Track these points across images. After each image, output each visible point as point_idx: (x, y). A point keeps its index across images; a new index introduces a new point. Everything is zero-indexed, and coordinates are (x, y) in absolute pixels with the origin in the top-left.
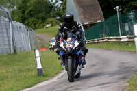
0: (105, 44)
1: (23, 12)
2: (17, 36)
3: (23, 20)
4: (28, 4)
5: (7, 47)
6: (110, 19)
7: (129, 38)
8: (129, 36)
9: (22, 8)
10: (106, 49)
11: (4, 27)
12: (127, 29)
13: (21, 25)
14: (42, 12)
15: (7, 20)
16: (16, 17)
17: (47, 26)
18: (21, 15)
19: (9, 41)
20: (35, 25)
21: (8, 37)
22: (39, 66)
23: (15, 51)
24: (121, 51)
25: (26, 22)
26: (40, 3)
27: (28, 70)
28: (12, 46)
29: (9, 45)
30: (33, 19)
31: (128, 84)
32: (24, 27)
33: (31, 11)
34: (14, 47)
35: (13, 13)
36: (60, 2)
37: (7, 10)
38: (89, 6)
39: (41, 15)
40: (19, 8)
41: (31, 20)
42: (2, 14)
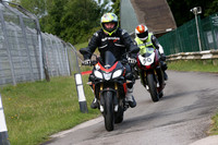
0: (179, 64)
1: (58, 20)
2: (49, 55)
3: (57, 31)
4: (65, 8)
5: (36, 71)
6: (186, 26)
7: (214, 54)
8: (213, 51)
9: (56, 14)
10: (180, 71)
11: (30, 42)
12: (210, 40)
13: (55, 38)
14: (84, 18)
15: (34, 31)
16: (48, 27)
19: (38, 62)
20: (75, 37)
21: (37, 56)
22: (82, 98)
23: (47, 77)
24: (202, 73)
26: (82, 6)
27: (66, 104)
28: (42, 70)
29: (39, 68)
30: (71, 29)
31: (212, 122)
32: (60, 40)
33: (69, 17)
34: (46, 71)
35: (43, 21)
36: (112, 3)
37: (33, 17)
38: (154, 8)
39: (83, 23)
40: (52, 14)
41: (69, 30)
42: (26, 23)
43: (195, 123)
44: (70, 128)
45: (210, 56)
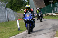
0: (46, 17)
1: (11, 4)
2: (9, 14)
3: (11, 8)
4: (13, 1)
5: (5, 19)
6: (48, 6)
7: (56, 14)
9: (11, 3)
10: (47, 19)
11: (3, 11)
12: (55, 10)
13: (11, 10)
16: (8, 7)
17: (22, 10)
18: (10, 6)
20: (16, 9)
21: (5, 15)
22: (19, 27)
23: (8, 21)
24: (53, 19)
25: (13, 9)
26: (18, 0)
27: (14, 28)
28: (7, 19)
29: (6, 18)
31: (56, 33)
32: (12, 10)
33: (15, 4)
35: (7, 5)
39: (19, 5)
40: (10, 3)
41: (15, 7)
42: (2, 5)
43: (51, 33)
44: (15, 35)
45: (55, 14)
